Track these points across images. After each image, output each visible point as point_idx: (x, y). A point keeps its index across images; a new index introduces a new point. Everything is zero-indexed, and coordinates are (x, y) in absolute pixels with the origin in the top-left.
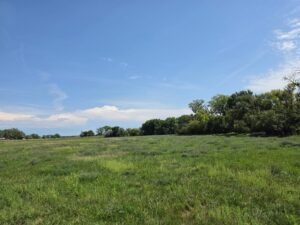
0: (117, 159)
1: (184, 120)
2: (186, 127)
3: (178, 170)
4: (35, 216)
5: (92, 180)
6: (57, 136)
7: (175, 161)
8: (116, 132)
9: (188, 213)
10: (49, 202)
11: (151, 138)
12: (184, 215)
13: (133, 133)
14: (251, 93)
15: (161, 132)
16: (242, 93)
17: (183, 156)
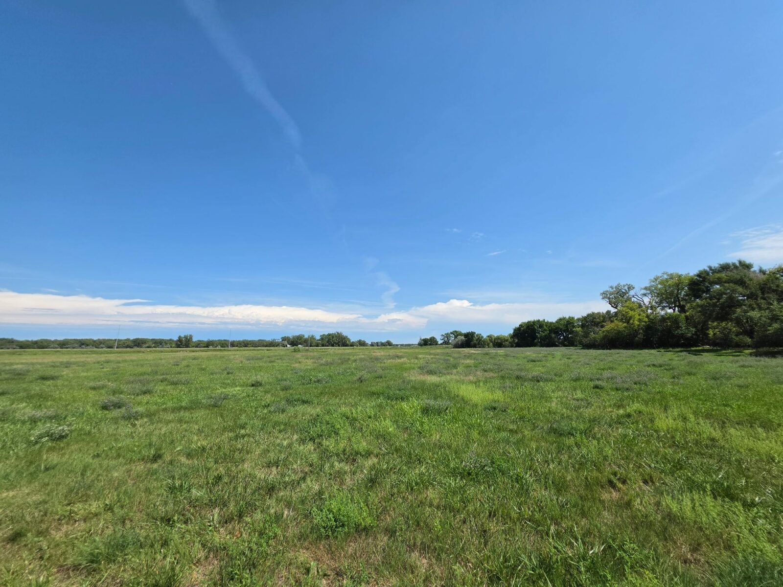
0: (476, 383)
1: (592, 321)
2: (597, 334)
3: (588, 412)
4: (368, 454)
5: (439, 412)
6: (389, 344)
7: (579, 395)
8: (469, 341)
9: (615, 495)
10: (383, 436)
11: (530, 352)
12: (605, 496)
13: (498, 343)
14: (748, 267)
15: (548, 342)
16: (725, 268)
17: (596, 387)
